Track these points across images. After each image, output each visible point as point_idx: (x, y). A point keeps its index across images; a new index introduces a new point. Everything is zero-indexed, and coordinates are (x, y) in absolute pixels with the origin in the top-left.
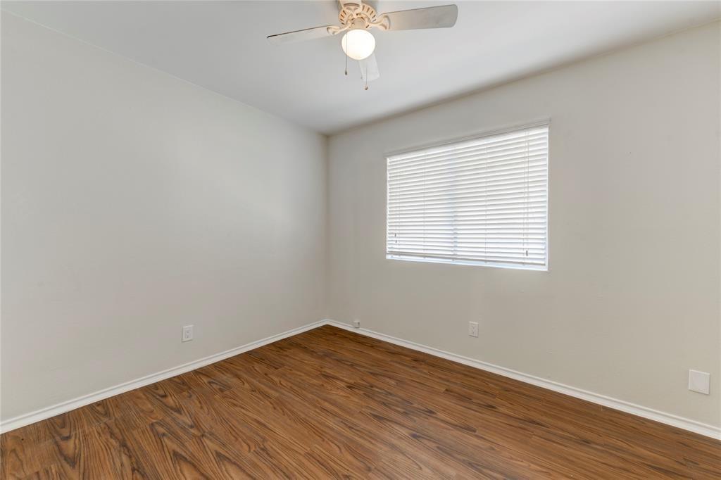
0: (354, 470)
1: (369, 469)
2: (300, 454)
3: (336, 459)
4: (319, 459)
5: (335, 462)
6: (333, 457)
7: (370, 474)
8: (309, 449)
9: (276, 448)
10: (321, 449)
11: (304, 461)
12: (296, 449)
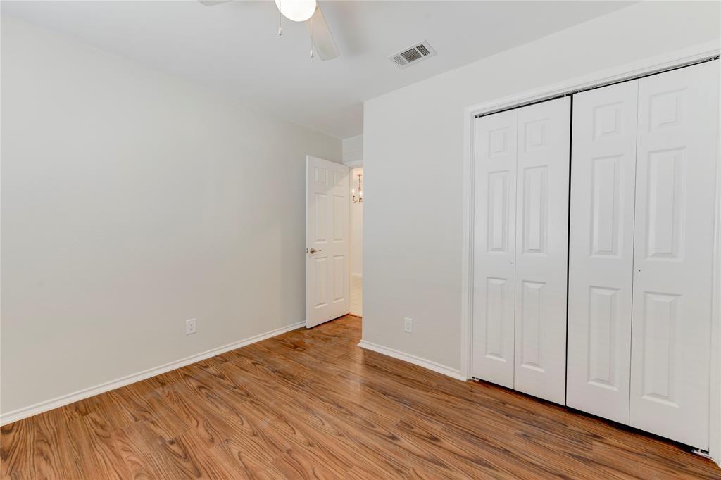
0: (304, 452)
1: (289, 452)
2: (358, 466)
3: (319, 461)
4: (336, 461)
5: (320, 458)
6: (323, 463)
7: (289, 447)
8: (349, 472)
9: (386, 473)
10: (335, 472)
11: (352, 459)
12: (364, 473)
